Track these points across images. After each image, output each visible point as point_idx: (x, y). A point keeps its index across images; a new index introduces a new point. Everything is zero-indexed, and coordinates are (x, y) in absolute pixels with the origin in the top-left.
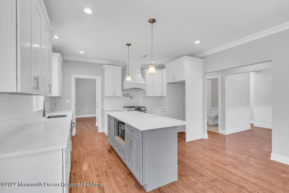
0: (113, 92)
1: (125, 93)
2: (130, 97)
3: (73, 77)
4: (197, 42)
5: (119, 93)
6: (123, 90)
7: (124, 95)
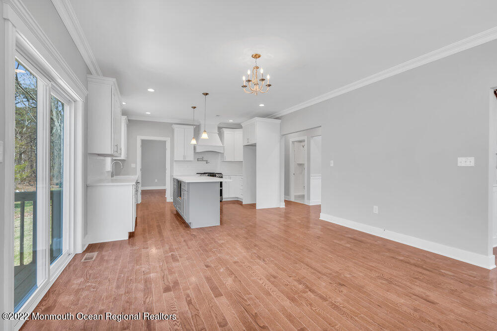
0: (184, 156)
1: (200, 157)
2: (205, 162)
3: (139, 138)
4: (262, 105)
5: (191, 156)
6: (195, 153)
7: (198, 159)
